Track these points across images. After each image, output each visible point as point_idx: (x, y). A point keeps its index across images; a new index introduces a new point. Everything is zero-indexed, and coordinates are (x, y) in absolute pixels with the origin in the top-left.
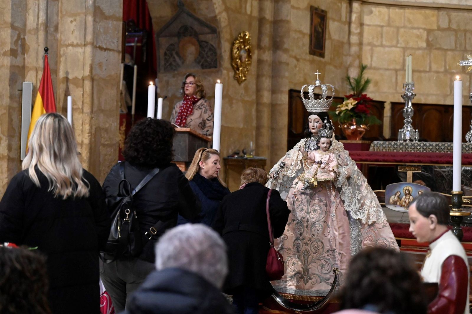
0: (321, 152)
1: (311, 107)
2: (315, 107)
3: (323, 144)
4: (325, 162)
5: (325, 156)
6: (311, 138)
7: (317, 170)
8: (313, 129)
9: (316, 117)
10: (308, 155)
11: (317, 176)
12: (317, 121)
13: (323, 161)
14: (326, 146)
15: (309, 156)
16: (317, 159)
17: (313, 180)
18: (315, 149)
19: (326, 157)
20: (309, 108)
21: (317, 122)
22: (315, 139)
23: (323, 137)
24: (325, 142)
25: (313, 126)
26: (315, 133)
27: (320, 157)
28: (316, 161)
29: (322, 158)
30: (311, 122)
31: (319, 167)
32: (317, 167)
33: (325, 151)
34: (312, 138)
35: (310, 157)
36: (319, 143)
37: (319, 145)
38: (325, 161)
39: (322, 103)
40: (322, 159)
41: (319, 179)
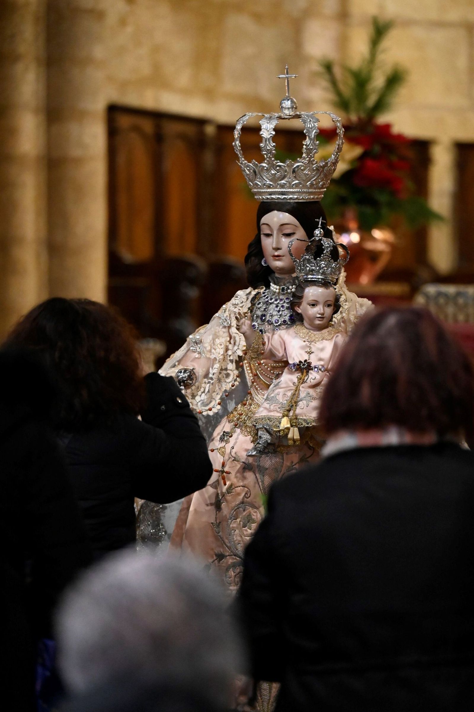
0: (305, 331)
1: (269, 187)
2: (282, 186)
3: (313, 305)
4: (322, 363)
5: (319, 345)
6: (268, 287)
7: (297, 389)
8: (278, 257)
9: (286, 217)
10: (264, 344)
11: (298, 411)
12: (288, 231)
13: (314, 363)
14: (323, 314)
15: (267, 347)
16: (294, 355)
17: (285, 423)
18: (285, 321)
19: (322, 350)
20: (260, 188)
21: (288, 235)
22: (283, 289)
23: (313, 283)
24: (321, 300)
25: (277, 249)
26: (282, 270)
27: (302, 348)
28: (291, 362)
29: (310, 353)
30: (268, 235)
31: (302, 381)
32: (296, 380)
33: (320, 328)
34: (274, 287)
35: (271, 351)
36: (299, 304)
37: (300, 311)
38: (320, 360)
39: (306, 172)
40: (312, 355)
41: (305, 420)
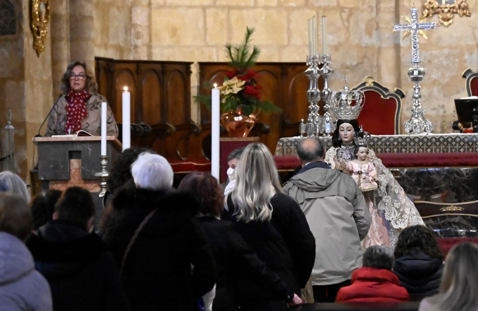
0: (359, 161)
1: (343, 115)
2: (348, 115)
3: (362, 153)
4: (365, 171)
5: (364, 165)
6: (341, 147)
7: (359, 180)
8: (346, 138)
9: (349, 125)
10: (346, 166)
11: (361, 186)
12: (349, 129)
13: (363, 171)
14: (365, 156)
15: (347, 167)
18: (349, 158)
19: (365, 167)
20: (340, 115)
21: (349, 130)
22: (347, 148)
23: (361, 146)
24: (364, 151)
25: (346, 135)
26: (346, 142)
27: (359, 166)
28: (354, 171)
29: (361, 168)
30: (342, 131)
31: (360, 177)
32: (358, 177)
33: (364, 160)
34: (343, 147)
35: (348, 168)
36: (357, 153)
37: (357, 155)
38: (365, 170)
39: (355, 110)
40: (362, 169)
41: (364, 190)
